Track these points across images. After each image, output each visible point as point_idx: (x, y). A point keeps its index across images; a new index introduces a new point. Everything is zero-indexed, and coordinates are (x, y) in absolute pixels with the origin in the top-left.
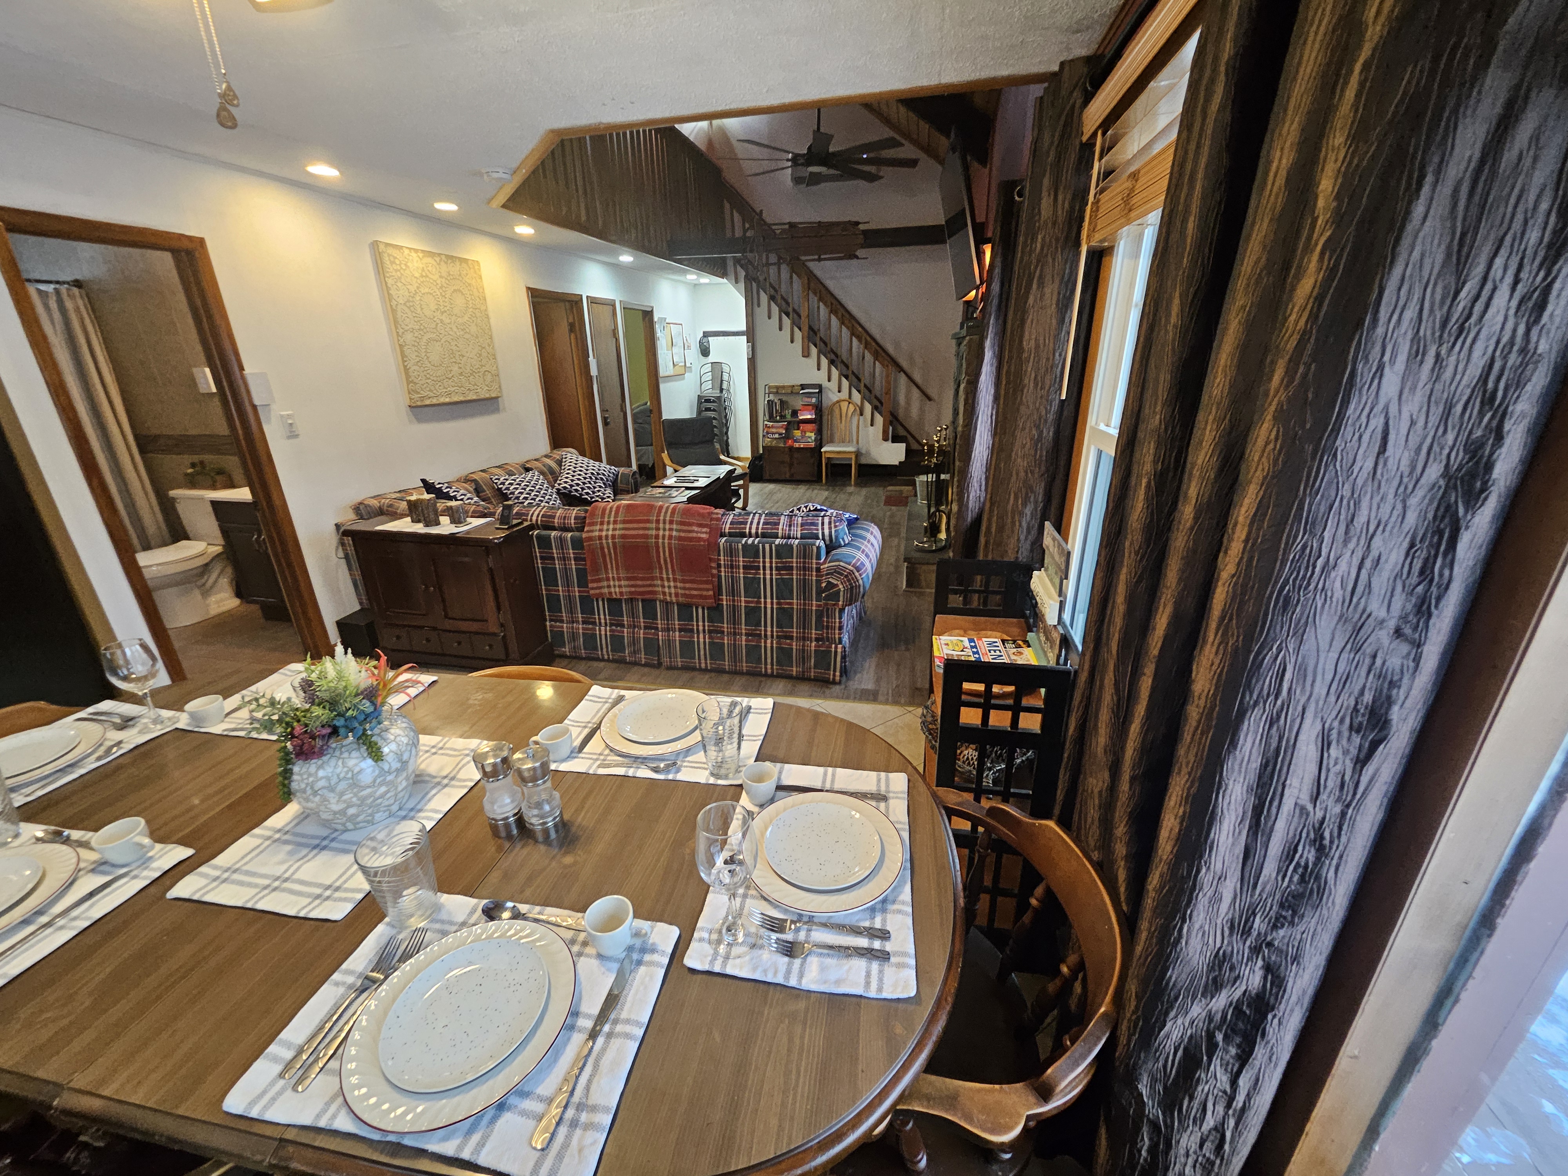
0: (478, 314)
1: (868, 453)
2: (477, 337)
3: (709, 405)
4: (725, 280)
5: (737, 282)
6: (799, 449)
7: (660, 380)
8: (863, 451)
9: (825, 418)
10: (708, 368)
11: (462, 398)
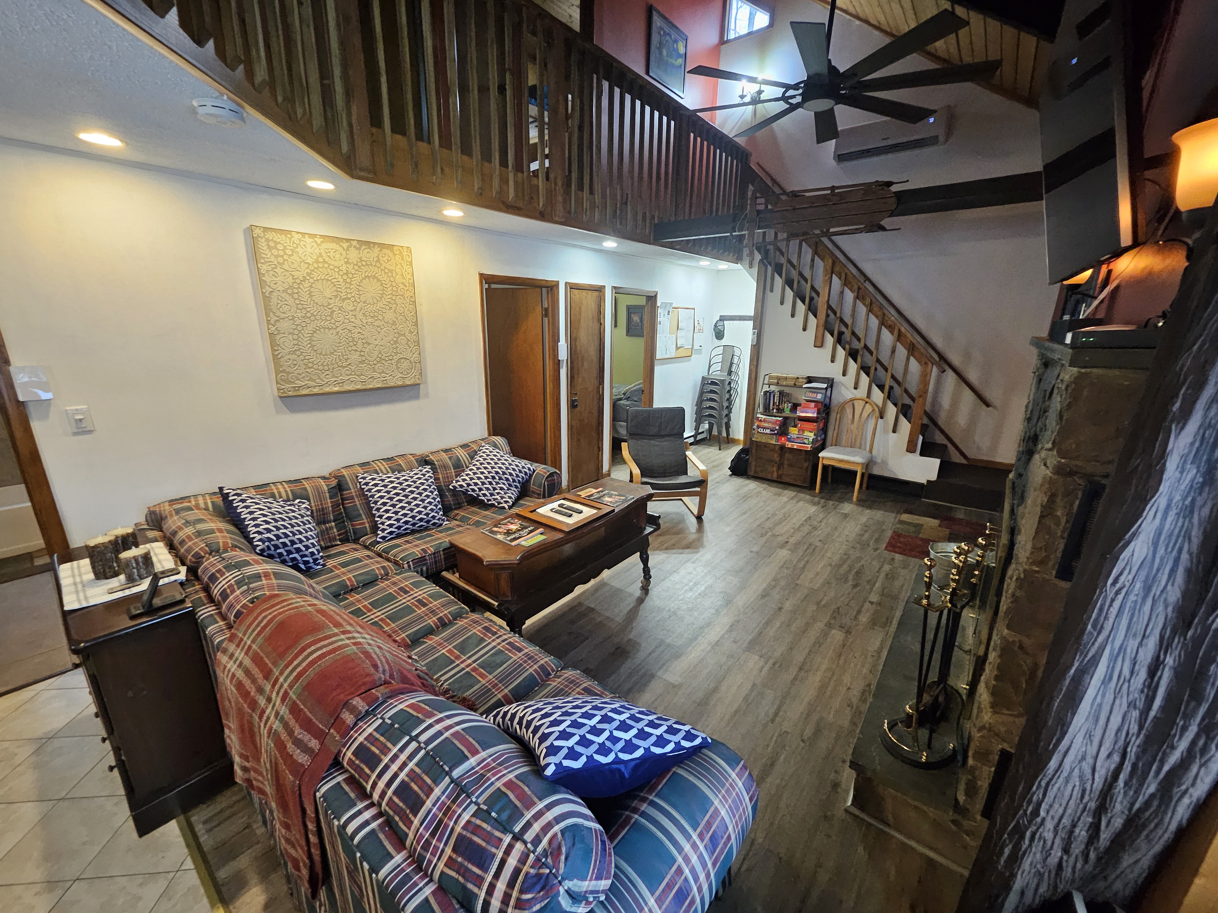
0: (399, 301)
1: (884, 463)
2: (394, 323)
3: (713, 387)
4: (739, 266)
5: (750, 267)
6: (792, 450)
7: (656, 362)
8: (879, 460)
9: (833, 416)
10: (720, 350)
11: (359, 387)
